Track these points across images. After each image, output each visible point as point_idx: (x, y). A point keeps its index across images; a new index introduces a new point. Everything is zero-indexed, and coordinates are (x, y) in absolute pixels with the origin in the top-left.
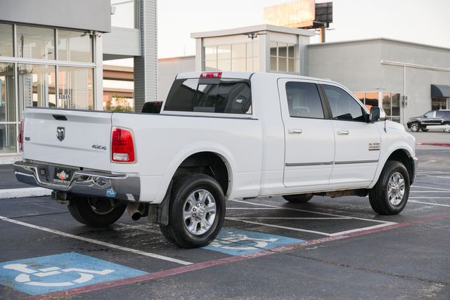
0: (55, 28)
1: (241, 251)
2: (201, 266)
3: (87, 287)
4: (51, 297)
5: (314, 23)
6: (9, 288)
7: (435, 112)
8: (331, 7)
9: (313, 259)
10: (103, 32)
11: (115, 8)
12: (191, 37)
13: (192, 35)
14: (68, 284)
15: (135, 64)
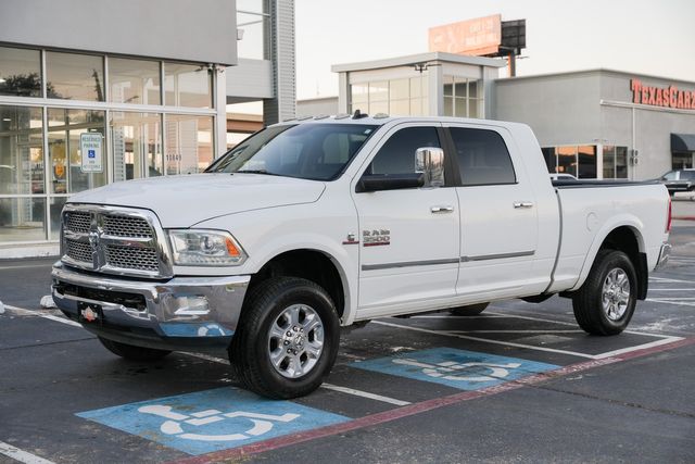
0: (160, 60)
1: (473, 383)
2: (423, 407)
3: (270, 442)
4: (221, 458)
5: (500, 49)
6: (156, 443)
7: (678, 173)
8: (524, 27)
9: (584, 396)
10: (227, 66)
11: (243, 31)
12: (332, 71)
13: (334, 68)
14: (239, 437)
15: (265, 110)
